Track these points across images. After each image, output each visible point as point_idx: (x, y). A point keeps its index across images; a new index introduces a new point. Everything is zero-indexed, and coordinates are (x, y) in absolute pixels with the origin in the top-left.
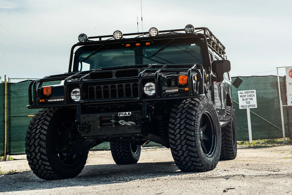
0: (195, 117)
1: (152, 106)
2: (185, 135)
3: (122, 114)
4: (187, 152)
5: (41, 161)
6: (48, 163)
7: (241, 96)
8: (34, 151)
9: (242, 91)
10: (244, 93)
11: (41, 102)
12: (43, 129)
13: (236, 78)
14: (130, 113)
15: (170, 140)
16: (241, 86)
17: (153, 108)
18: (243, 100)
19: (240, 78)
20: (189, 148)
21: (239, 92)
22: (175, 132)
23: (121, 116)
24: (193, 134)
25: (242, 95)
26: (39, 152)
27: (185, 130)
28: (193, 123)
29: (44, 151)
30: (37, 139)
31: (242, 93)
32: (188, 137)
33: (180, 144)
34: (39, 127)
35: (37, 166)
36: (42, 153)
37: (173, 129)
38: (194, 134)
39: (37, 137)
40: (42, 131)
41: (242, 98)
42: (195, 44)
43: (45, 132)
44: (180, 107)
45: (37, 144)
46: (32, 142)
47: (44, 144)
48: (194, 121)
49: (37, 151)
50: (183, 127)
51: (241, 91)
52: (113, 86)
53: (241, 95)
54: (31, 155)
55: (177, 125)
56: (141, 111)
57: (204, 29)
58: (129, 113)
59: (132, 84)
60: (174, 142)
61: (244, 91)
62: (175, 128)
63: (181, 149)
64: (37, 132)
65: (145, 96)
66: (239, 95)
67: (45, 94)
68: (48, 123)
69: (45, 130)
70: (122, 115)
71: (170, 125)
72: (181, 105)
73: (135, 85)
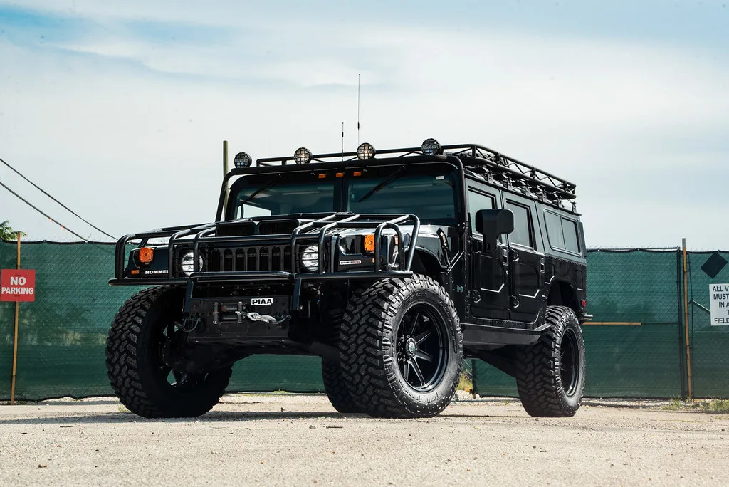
0: (386, 313)
1: (317, 290)
2: (365, 345)
3: (257, 302)
4: (368, 377)
5: (128, 380)
6: (139, 386)
7: (716, 297)
8: (118, 361)
9: (719, 285)
10: (723, 288)
11: (133, 275)
12: (134, 322)
13: (711, 255)
14: (272, 299)
15: (340, 353)
16: (722, 273)
17: (319, 293)
18: (721, 305)
19: (722, 255)
20: (371, 369)
21: (711, 286)
22: (348, 340)
23: (255, 304)
24: (378, 345)
25: (718, 293)
26: (126, 363)
27: (364, 336)
28: (380, 323)
29: (133, 362)
30: (124, 340)
31: (719, 289)
32: (369, 349)
33: (355, 362)
34: (129, 319)
35: (123, 389)
36: (130, 367)
37: (346, 333)
38: (381, 345)
39: (124, 336)
40: (133, 326)
41: (719, 301)
42: (442, 177)
43: (137, 329)
44: (365, 293)
45: (122, 350)
46: (116, 345)
47: (133, 350)
48: (384, 320)
49: (122, 363)
50: (363, 331)
51: (715, 285)
52: (252, 251)
53: (715, 293)
54: (114, 369)
55: (354, 326)
56: (290, 299)
57: (473, 147)
58: (269, 300)
59: (282, 247)
60: (346, 358)
61: (723, 285)
62: (350, 333)
63: (358, 371)
64: (125, 328)
65: (304, 270)
66: (712, 293)
67: (143, 261)
68: (145, 312)
69: (138, 324)
70: (257, 304)
71: (343, 326)
72: (368, 290)
73: (288, 249)
